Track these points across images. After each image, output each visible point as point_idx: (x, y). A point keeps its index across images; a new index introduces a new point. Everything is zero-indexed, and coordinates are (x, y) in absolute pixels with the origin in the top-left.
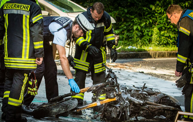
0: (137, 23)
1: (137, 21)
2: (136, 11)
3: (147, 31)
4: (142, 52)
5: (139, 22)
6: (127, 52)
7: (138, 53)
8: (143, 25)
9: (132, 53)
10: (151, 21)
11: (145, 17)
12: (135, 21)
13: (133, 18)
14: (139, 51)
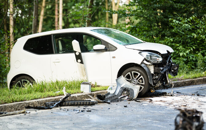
0: (182, 51)
1: (182, 48)
2: (180, 39)
3: (192, 57)
4: (197, 79)
5: (183, 50)
6: (183, 80)
7: (194, 79)
8: (188, 52)
9: (188, 80)
10: (194, 48)
11: (189, 45)
12: (180, 49)
13: (178, 47)
14: (194, 78)
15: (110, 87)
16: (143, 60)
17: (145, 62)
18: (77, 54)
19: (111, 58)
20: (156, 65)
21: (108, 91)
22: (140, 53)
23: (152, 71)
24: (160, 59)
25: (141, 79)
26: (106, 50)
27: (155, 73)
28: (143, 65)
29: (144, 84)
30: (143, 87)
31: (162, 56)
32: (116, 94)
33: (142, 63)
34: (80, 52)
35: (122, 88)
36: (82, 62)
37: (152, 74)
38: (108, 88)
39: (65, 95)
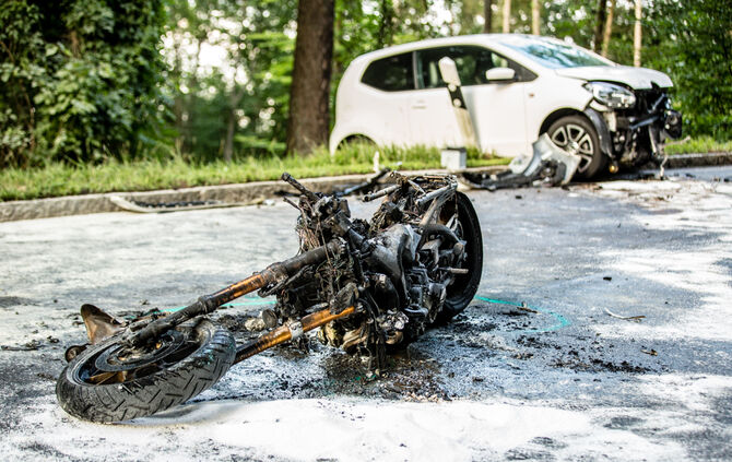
15: (517, 159)
16: (591, 101)
17: (594, 105)
18: (453, 88)
19: (527, 96)
20: (620, 112)
21: (512, 167)
22: (584, 86)
23: (613, 126)
24: (632, 99)
25: (587, 142)
26: (515, 80)
27: (619, 129)
28: (588, 113)
29: (591, 152)
30: (590, 160)
31: (638, 93)
32: (527, 174)
33: (588, 107)
34: (459, 84)
35: (542, 161)
36: (463, 106)
37: (611, 132)
38: (513, 162)
39: (378, 173)
